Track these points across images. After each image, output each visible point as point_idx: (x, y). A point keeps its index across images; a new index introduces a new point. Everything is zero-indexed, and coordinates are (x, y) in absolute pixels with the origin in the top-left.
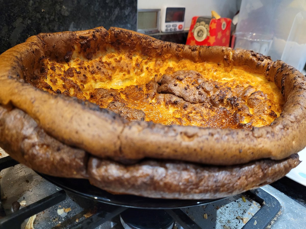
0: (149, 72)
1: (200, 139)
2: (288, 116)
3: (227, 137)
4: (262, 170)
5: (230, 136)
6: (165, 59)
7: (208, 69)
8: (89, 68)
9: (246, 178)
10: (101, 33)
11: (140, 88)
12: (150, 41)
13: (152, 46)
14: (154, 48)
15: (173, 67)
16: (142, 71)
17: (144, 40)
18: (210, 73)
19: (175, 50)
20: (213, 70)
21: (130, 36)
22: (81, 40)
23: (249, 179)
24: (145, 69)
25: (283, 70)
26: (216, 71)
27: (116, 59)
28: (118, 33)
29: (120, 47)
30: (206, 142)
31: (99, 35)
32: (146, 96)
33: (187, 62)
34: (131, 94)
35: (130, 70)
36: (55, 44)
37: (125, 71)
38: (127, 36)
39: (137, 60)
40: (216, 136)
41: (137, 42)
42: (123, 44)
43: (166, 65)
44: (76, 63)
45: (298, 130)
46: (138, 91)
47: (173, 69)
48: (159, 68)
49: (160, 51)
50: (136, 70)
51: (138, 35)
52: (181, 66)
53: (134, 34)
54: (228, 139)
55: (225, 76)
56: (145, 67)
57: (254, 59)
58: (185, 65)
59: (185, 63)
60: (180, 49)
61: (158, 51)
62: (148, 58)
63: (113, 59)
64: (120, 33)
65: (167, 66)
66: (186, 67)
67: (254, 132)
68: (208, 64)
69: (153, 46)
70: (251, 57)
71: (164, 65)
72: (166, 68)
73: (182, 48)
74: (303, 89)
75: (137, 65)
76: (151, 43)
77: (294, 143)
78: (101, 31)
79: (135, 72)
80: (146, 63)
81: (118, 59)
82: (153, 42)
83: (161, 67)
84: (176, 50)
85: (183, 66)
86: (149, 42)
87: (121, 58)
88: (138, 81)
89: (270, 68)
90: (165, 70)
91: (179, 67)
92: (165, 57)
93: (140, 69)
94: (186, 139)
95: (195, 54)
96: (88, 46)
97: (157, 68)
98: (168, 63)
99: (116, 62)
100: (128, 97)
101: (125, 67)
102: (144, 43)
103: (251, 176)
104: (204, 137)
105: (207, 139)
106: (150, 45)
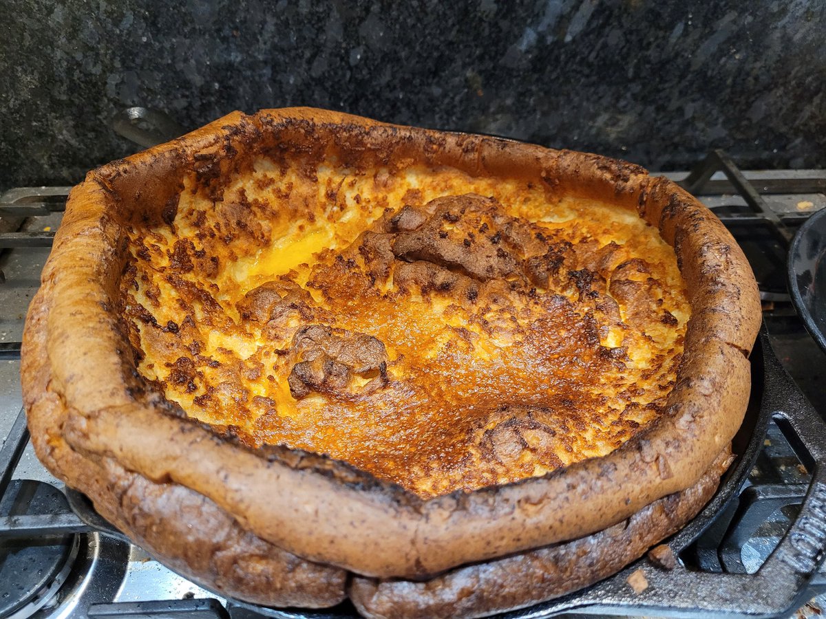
0: (362, 208)
1: (554, 504)
2: (699, 383)
3: (599, 483)
4: (667, 515)
5: (604, 478)
6: (398, 170)
7: (506, 197)
8: (219, 230)
9: (641, 538)
10: (244, 136)
11: (349, 262)
12: (361, 134)
13: (364, 145)
14: (370, 149)
15: (421, 188)
16: (343, 207)
17: (344, 134)
18: (513, 206)
19: (421, 149)
20: (518, 199)
21: (311, 130)
22: (197, 164)
23: (646, 539)
24: (350, 202)
25: (673, 215)
26: (526, 200)
27: (279, 191)
28: (283, 129)
29: (286, 157)
30: (566, 505)
31: (240, 142)
32: (370, 278)
33: (452, 176)
34: (333, 283)
35: (315, 214)
36: (140, 190)
37: (303, 216)
38: (303, 131)
39: (330, 181)
40: (581, 487)
41: (327, 142)
42: (293, 150)
43: (401, 185)
44: (188, 222)
45: (720, 411)
46: (347, 271)
47: (420, 194)
48: (385, 194)
49: (385, 154)
50: (329, 209)
51: (330, 124)
52: (438, 185)
53: (320, 124)
54: (602, 487)
55: (547, 214)
56: (350, 196)
57: (608, 176)
58: (449, 183)
59: (450, 179)
60: (435, 147)
61: (381, 156)
62: (357, 172)
63: (270, 189)
64: (286, 128)
65: (405, 188)
66: (451, 187)
67: (643, 455)
68: (504, 184)
69: (369, 145)
70: (599, 173)
71: (397, 185)
72: (402, 192)
73: (440, 145)
74: (720, 285)
75: (331, 196)
76: (363, 137)
77: (717, 439)
78: (245, 132)
79: (326, 216)
80: (352, 185)
81: (283, 187)
82: (368, 134)
83: (391, 191)
84: (426, 150)
85: (443, 185)
86: (357, 136)
87: (290, 187)
88: (340, 234)
89: (647, 198)
90: (402, 199)
91: (434, 189)
92: (398, 165)
93: (339, 203)
94: (531, 509)
95: (471, 159)
96: (214, 174)
97: (380, 196)
98: (405, 178)
99: (279, 197)
100: (329, 298)
101: (301, 208)
102: (346, 141)
103: (649, 532)
104: (562, 497)
105: (567, 499)
106: (361, 143)
